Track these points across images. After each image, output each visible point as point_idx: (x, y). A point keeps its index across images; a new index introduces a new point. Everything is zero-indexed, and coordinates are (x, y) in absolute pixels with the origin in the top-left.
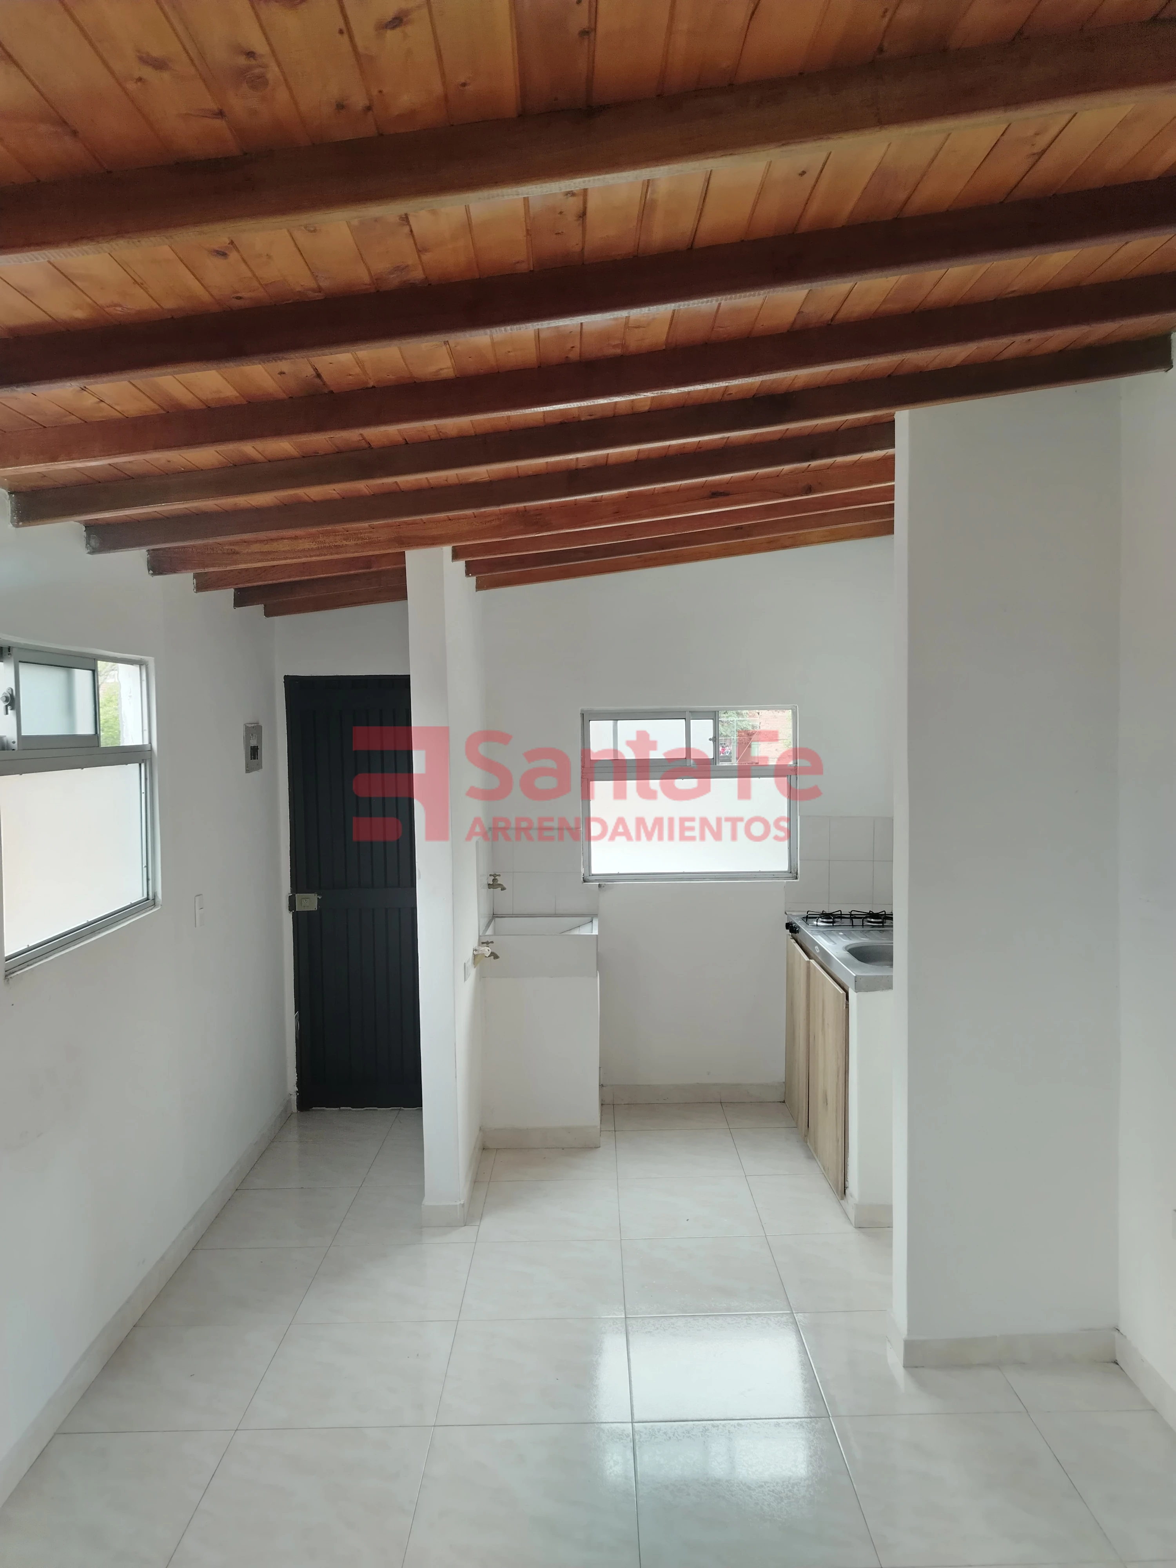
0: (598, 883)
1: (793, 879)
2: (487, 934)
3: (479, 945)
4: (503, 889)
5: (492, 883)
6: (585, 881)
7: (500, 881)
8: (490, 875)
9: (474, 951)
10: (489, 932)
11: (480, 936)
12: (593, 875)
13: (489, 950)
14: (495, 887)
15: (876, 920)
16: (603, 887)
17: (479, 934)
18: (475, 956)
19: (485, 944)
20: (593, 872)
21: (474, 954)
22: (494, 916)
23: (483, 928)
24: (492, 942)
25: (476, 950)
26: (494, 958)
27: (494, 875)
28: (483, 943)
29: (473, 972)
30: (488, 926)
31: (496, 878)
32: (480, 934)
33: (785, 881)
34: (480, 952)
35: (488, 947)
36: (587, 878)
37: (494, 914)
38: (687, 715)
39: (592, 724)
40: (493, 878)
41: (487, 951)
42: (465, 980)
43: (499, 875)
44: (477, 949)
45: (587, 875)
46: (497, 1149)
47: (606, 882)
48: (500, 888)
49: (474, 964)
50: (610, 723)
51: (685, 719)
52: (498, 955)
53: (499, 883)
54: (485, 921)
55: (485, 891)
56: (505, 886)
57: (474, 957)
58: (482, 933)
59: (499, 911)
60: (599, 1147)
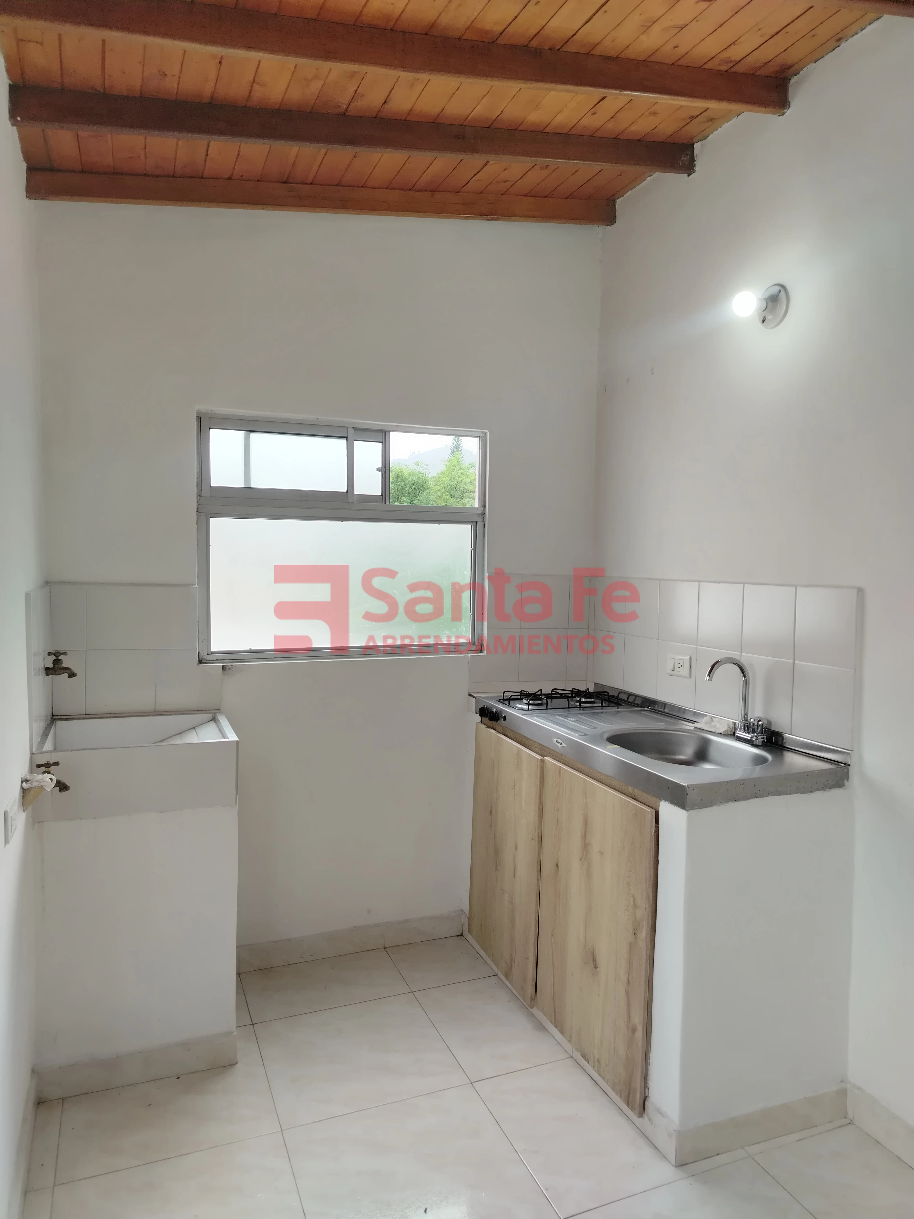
0: (222, 665)
1: (478, 653)
2: (45, 749)
3: (31, 771)
4: (72, 675)
5: (51, 666)
6: (200, 662)
7: (66, 662)
8: (49, 654)
9: (22, 782)
10: (48, 746)
11: (32, 754)
12: (213, 653)
13: (51, 779)
14: (57, 673)
15: (588, 700)
16: (230, 669)
17: (31, 749)
18: (24, 791)
19: (44, 769)
20: (214, 648)
21: (22, 788)
22: (54, 718)
23: (37, 739)
24: (57, 764)
25: (27, 781)
26: (60, 790)
27: (57, 654)
28: (39, 766)
29: (20, 820)
30: (45, 735)
31: (60, 658)
32: (34, 750)
33: (470, 655)
34: (35, 784)
35: (49, 773)
36: (204, 657)
37: (53, 715)
38: (351, 432)
39: (213, 433)
40: (54, 658)
41: (47, 781)
42: (6, 841)
43: (65, 654)
44: (28, 777)
45: (203, 653)
46: (63, 1099)
47: (233, 662)
48: (66, 675)
49: (23, 805)
50: (239, 435)
51: (346, 438)
52: (68, 785)
53: (64, 665)
54: (39, 726)
55: (41, 679)
56: (75, 670)
57: (23, 793)
58: (36, 750)
59: (61, 710)
60: (237, 1063)
